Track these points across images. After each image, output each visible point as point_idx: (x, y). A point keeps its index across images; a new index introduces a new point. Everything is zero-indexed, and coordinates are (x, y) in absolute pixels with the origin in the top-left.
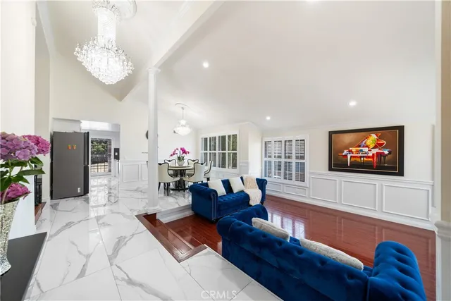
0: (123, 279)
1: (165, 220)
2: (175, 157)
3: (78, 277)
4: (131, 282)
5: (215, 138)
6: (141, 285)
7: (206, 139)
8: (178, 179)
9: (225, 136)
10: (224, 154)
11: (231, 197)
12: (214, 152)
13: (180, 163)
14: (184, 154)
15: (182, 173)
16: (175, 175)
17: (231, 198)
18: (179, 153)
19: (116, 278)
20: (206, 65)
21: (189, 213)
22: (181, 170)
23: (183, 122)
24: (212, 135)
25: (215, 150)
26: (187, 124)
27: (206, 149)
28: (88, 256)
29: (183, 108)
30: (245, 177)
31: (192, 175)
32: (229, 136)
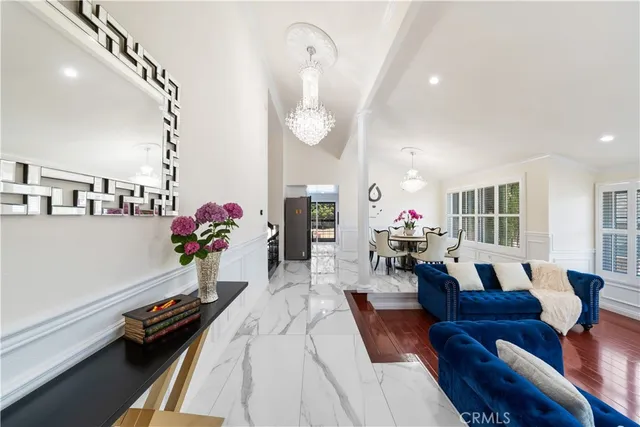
0: (311, 352)
1: (377, 305)
2: (401, 223)
3: (280, 334)
4: (316, 358)
5: (473, 192)
6: (324, 367)
7: (456, 196)
8: (405, 253)
9: (492, 189)
10: (491, 220)
11: (493, 296)
12: (470, 215)
13: (409, 232)
14: (414, 220)
15: (410, 245)
16: (402, 248)
17: (492, 298)
18: (407, 217)
19: (306, 348)
20: (434, 80)
21: (413, 305)
22: (409, 242)
23: (413, 173)
24: (468, 188)
25: (473, 213)
26: (419, 174)
27: (456, 211)
28: (293, 318)
29: (412, 153)
30: (535, 264)
31: (424, 250)
32: (501, 188)
